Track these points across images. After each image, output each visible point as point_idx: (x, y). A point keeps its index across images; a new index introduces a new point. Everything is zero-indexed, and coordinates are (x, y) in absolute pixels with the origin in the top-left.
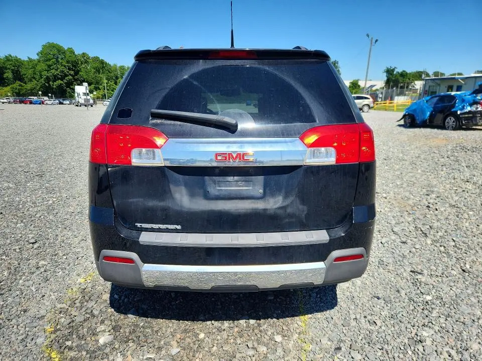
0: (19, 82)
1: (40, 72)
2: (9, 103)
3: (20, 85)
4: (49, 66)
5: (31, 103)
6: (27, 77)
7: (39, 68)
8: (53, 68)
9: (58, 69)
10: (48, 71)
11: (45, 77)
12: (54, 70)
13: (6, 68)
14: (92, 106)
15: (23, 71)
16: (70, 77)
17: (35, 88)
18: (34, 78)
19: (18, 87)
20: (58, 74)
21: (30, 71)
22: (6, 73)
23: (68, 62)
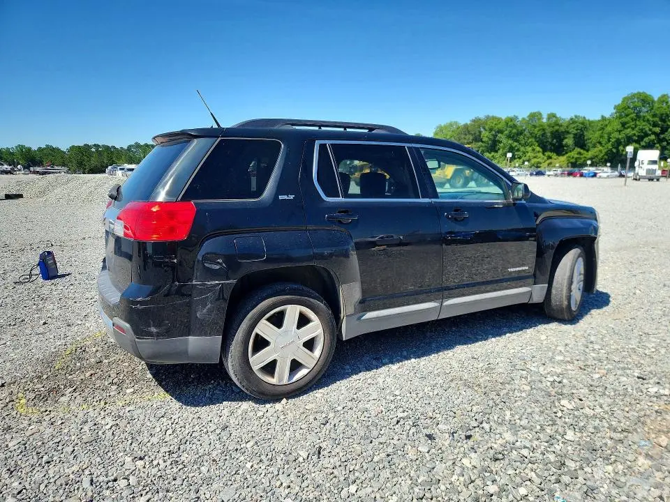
0: (579, 150)
1: (609, 134)
2: (556, 175)
3: (580, 153)
4: (623, 124)
5: (582, 175)
6: (591, 142)
7: (609, 129)
8: (628, 127)
9: (636, 126)
10: (620, 131)
11: (614, 139)
12: (629, 130)
13: (568, 133)
14: (658, 180)
15: (588, 135)
16: (653, 137)
17: (597, 156)
18: (600, 143)
19: (576, 156)
20: (635, 135)
21: (598, 134)
22: (566, 138)
23: (654, 116)
